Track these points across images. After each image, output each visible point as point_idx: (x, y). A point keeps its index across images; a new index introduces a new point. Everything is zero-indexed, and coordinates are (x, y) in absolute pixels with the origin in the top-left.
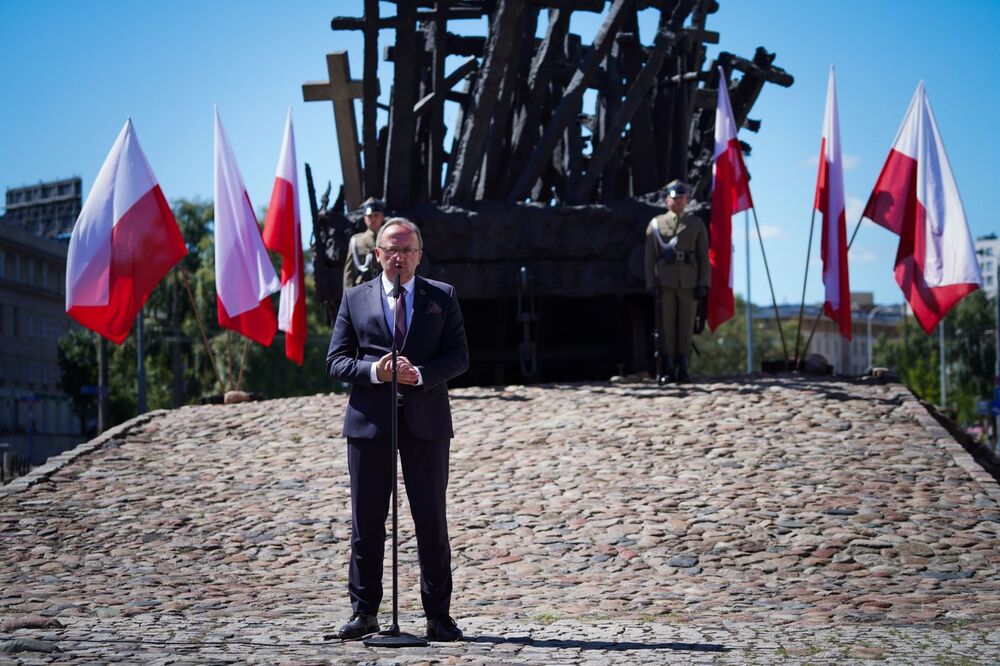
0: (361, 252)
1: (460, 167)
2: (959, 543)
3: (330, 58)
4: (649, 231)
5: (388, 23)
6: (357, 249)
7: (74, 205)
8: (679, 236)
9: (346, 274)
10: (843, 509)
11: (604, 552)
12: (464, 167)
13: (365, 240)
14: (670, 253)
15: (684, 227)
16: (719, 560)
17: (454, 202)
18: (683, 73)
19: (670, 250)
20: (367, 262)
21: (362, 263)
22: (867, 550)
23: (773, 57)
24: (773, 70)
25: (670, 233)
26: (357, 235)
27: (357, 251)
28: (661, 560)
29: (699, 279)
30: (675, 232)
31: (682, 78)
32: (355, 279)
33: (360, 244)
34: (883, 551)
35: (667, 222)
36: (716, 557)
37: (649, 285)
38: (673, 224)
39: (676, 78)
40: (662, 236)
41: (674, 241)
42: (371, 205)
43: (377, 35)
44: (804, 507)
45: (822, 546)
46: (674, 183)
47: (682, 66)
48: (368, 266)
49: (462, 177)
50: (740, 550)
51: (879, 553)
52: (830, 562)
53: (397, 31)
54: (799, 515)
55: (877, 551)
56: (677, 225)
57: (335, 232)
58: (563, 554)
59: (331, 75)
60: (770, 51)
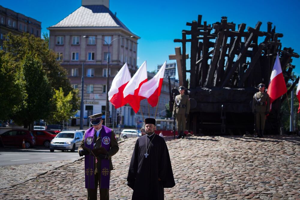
0: (178, 100)
1: (208, 78)
2: (291, 194)
3: (176, 49)
4: (254, 97)
5: (189, 41)
6: (177, 99)
7: (174, 70)
8: (261, 98)
9: (174, 106)
10: (267, 181)
11: (194, 192)
12: (209, 78)
13: (179, 97)
14: (259, 103)
15: (263, 96)
16: (223, 196)
17: (207, 87)
18: (269, 54)
19: (259, 102)
20: (179, 102)
21: (178, 103)
22: (264, 195)
23: (293, 50)
24: (294, 54)
25: (259, 97)
26: (177, 96)
27: (177, 100)
28: (207, 195)
29: (267, 110)
30: (260, 97)
31: (268, 55)
32: (176, 107)
33: (178, 98)
34: (269, 195)
35: (259, 95)
36: (222, 195)
37: (253, 111)
38: (260, 95)
39: (267, 55)
40: (257, 98)
41: (260, 100)
42: (181, 88)
43: (185, 44)
44: (257, 180)
45: (253, 193)
46: (260, 84)
47: (269, 52)
48: (179, 104)
49: (208, 80)
50: (230, 193)
51: (267, 196)
52: (253, 198)
53: (191, 43)
54: (253, 183)
55: (267, 195)
56: (261, 95)
57: (175, 94)
58: (183, 192)
59: (176, 53)
60: (292, 49)
